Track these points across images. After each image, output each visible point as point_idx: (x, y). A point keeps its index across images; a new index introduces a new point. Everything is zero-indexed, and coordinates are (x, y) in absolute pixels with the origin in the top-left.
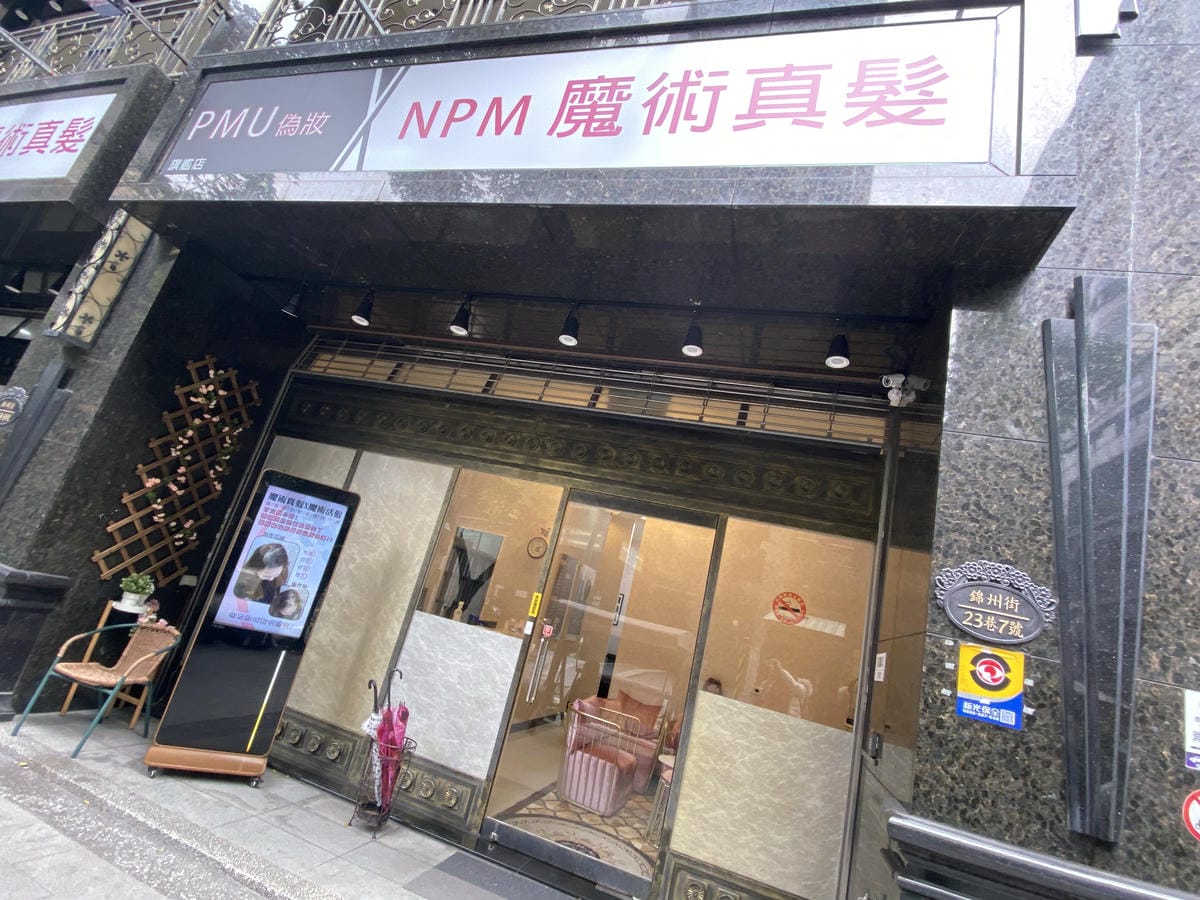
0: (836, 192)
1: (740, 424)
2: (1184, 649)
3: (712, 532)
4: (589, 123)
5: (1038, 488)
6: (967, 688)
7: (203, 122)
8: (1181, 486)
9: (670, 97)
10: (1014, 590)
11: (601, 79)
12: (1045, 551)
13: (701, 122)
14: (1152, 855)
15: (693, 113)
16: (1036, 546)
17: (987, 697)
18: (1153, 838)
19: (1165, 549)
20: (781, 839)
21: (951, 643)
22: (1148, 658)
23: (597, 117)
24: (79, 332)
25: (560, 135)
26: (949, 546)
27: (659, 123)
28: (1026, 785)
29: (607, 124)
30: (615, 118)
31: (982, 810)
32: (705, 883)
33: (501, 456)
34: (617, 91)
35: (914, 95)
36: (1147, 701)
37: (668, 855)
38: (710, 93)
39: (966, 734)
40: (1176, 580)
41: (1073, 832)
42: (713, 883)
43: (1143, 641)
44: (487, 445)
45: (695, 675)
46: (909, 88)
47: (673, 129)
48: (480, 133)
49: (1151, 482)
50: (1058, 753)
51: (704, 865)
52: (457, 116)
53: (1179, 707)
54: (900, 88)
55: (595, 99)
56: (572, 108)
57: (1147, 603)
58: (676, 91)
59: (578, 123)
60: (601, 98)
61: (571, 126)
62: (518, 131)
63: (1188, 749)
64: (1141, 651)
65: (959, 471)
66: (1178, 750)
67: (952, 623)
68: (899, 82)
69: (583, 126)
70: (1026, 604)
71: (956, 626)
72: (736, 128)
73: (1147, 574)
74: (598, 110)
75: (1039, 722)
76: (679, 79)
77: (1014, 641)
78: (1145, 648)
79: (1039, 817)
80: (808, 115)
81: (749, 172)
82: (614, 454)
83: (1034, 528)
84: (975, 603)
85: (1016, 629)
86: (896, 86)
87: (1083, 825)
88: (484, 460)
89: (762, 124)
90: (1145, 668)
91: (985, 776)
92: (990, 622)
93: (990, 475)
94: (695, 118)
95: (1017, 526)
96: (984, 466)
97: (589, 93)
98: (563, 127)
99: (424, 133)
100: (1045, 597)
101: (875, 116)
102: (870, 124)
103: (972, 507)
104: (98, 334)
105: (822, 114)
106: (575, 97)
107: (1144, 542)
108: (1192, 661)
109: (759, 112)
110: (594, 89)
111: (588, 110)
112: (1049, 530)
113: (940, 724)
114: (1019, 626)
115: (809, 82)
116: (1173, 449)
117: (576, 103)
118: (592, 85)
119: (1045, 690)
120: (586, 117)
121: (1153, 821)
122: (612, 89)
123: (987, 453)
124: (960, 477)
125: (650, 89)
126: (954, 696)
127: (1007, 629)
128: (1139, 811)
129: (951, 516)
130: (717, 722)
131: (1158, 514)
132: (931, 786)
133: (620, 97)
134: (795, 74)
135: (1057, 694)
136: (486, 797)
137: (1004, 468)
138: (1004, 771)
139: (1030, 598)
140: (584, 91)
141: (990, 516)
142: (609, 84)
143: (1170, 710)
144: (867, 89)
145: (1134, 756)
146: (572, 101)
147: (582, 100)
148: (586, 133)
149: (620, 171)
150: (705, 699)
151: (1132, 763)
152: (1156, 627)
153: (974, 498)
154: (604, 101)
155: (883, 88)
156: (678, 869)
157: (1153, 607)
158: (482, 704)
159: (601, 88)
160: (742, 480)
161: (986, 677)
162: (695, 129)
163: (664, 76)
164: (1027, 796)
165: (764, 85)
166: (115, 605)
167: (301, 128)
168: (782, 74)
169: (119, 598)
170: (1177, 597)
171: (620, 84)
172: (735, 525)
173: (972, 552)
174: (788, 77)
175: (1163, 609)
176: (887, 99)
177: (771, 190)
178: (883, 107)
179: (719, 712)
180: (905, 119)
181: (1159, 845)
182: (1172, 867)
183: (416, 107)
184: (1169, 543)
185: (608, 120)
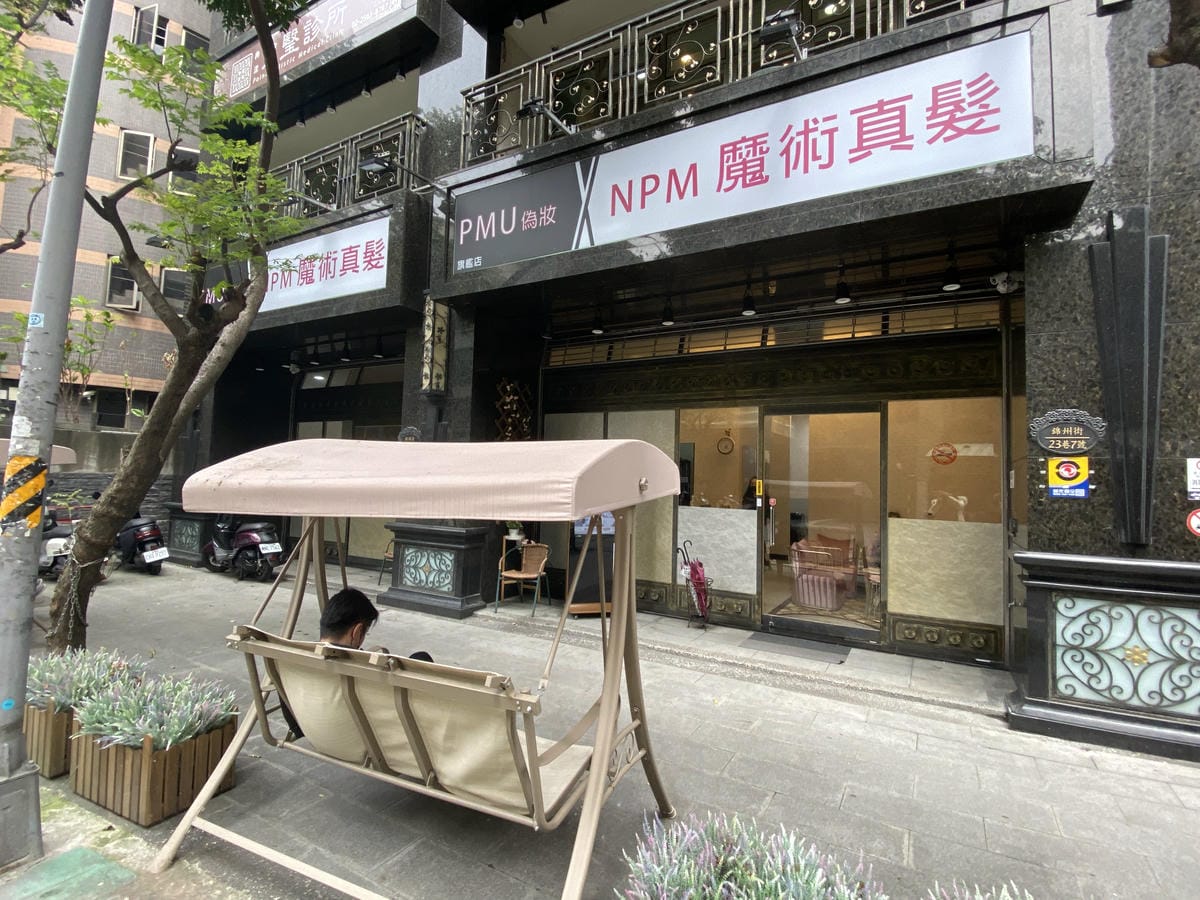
0: (930, 200)
1: (884, 333)
2: (1186, 437)
3: (878, 415)
4: (744, 176)
5: (1091, 359)
6: (1054, 481)
7: (466, 229)
8: (1184, 339)
9: (798, 144)
10: (1079, 423)
11: (744, 140)
12: (1097, 396)
13: (825, 160)
14: (1170, 546)
15: (818, 155)
16: (1092, 394)
17: (1067, 484)
18: (1169, 538)
19: (1173, 381)
20: (962, 594)
21: (1043, 460)
22: (1163, 445)
23: (748, 171)
24: (438, 386)
25: (727, 190)
26: (1037, 405)
27: (795, 167)
28: (1093, 524)
29: (757, 175)
30: (762, 170)
31: (1069, 541)
32: (915, 626)
33: (705, 395)
34: (758, 147)
35: (975, 109)
36: (1163, 468)
37: (887, 616)
38: (827, 136)
39: (1056, 506)
40: (1181, 397)
41: (1122, 543)
42: (921, 625)
43: (1161, 436)
44: (694, 389)
45: (883, 508)
46: (971, 104)
47: (806, 170)
48: (668, 200)
49: (1165, 340)
50: (1111, 505)
51: (914, 617)
52: (648, 189)
53: (1184, 470)
54: (964, 105)
55: (744, 156)
56: (729, 168)
57: (1162, 414)
58: (801, 138)
59: (736, 178)
60: (747, 155)
61: (733, 181)
62: (695, 193)
63: (1189, 489)
64: (1160, 442)
65: (1039, 358)
66: (1184, 492)
67: (1043, 449)
68: (963, 101)
69: (740, 179)
70: (1087, 430)
71: (1046, 450)
72: (852, 161)
73: (1163, 397)
74: (749, 165)
75: (1098, 492)
76: (802, 128)
77: (1081, 451)
78: (1162, 440)
79: (1102, 539)
80: (901, 140)
81: (867, 193)
82: (791, 375)
83: (1089, 384)
84: (1055, 435)
85: (1082, 444)
86: (962, 104)
87: (1126, 539)
88: (695, 400)
89: (869, 153)
90: (1161, 451)
91: (1069, 525)
92: (1066, 444)
93: (1060, 357)
94: (819, 158)
95: (1079, 385)
96: (1055, 351)
97: (738, 152)
98: (727, 184)
99: (628, 208)
100: (1099, 424)
101: (949, 133)
102: (947, 140)
103: (1049, 379)
104: (447, 384)
105: (911, 137)
106: (728, 158)
107: (1160, 380)
108: (1192, 442)
109: (865, 144)
110: (740, 149)
111: (741, 167)
112: (1100, 383)
113: (1040, 503)
114: (1083, 442)
115: (897, 113)
116: (1179, 317)
117: (731, 162)
118: (738, 146)
119: (1101, 474)
120: (741, 172)
121: (1169, 530)
122: (754, 146)
123: (1056, 343)
124: (1039, 362)
125: (782, 140)
126: (1047, 488)
127: (1076, 445)
128: (1161, 526)
129: (1036, 387)
130: (905, 535)
131: (1170, 360)
132: (1038, 535)
133: (762, 152)
134: (886, 108)
135: (1109, 475)
136: (760, 603)
137: (1068, 350)
138: (1079, 520)
139: (1089, 425)
140: (734, 151)
141: (1061, 383)
142: (751, 142)
143: (1177, 471)
144: (940, 111)
145: (1156, 499)
146: (727, 162)
147: (734, 160)
148: (745, 185)
149: (776, 209)
150: (892, 522)
151: (1156, 504)
152: (1168, 427)
153: (1050, 373)
154: (751, 157)
155: (951, 108)
156: (895, 622)
157: (1166, 416)
158: (741, 552)
159: (747, 147)
160: (892, 373)
161: (1066, 474)
162: (822, 167)
163: (790, 127)
164: (1094, 529)
165: (865, 121)
166: (507, 537)
167: (538, 221)
168: (876, 110)
169: (508, 534)
170: (1182, 407)
171: (759, 140)
172: (893, 407)
173: (1051, 405)
174: (881, 112)
175: (1173, 416)
176: (957, 117)
177: (885, 206)
178: (955, 124)
179: (905, 529)
180: (971, 130)
181: (1173, 541)
182: (1182, 551)
183: (615, 188)
184: (1177, 377)
185: (758, 171)
